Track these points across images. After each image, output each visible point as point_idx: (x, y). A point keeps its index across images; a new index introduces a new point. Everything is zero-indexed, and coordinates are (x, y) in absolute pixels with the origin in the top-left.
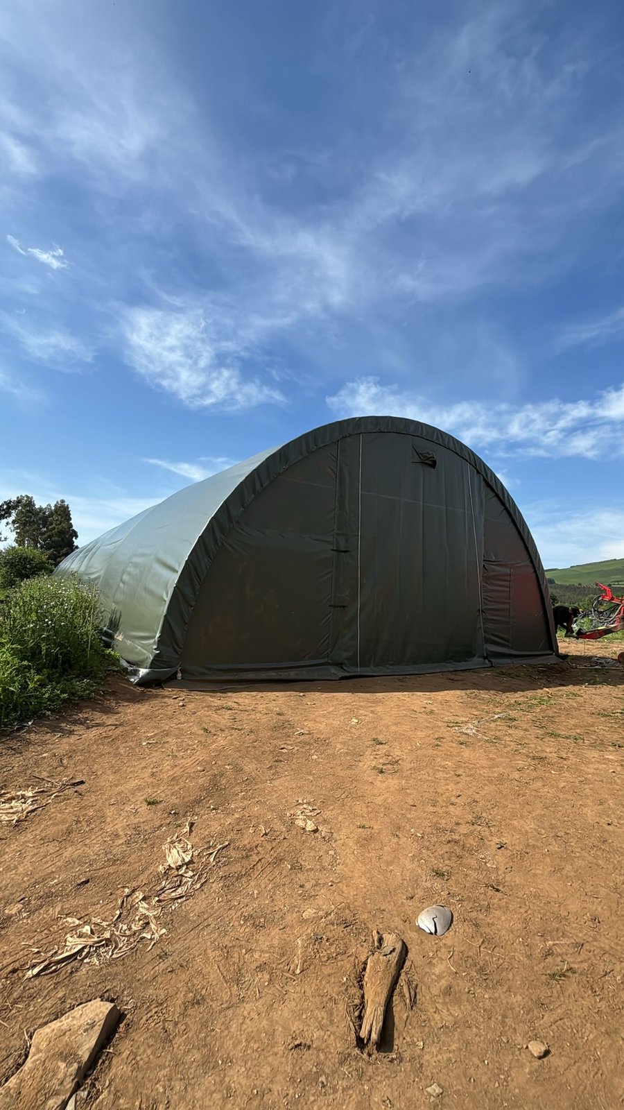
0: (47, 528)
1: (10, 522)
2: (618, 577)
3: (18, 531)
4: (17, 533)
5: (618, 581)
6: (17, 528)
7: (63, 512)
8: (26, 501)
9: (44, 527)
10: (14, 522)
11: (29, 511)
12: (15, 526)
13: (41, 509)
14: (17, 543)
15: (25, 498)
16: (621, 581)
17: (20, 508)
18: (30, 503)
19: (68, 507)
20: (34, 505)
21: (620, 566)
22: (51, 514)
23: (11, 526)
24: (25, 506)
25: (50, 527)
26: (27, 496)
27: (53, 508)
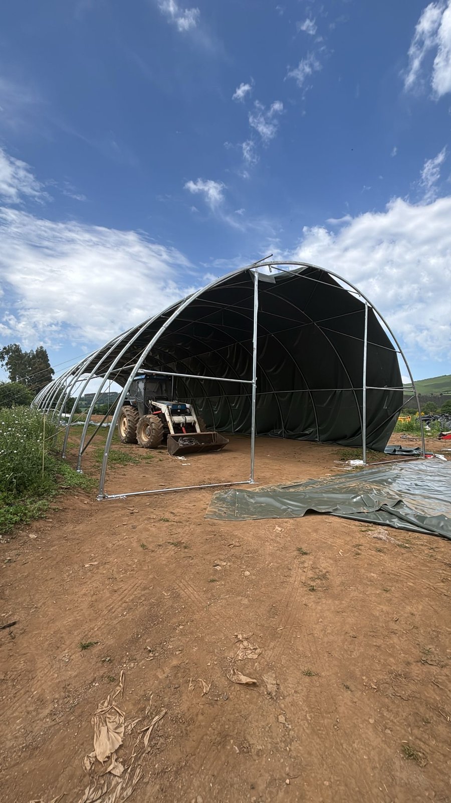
0: (32, 368)
1: (4, 364)
2: (447, 388)
3: (11, 370)
4: (10, 372)
5: (447, 391)
6: (10, 368)
7: (42, 355)
8: (15, 348)
9: (29, 367)
10: (7, 364)
11: (17, 356)
12: (8, 367)
13: (26, 354)
14: (10, 379)
15: (14, 346)
16: (449, 391)
17: (11, 354)
18: (17, 350)
19: (45, 352)
20: (21, 351)
21: (448, 380)
22: (34, 357)
23: (5, 367)
24: (13, 352)
25: (34, 367)
26: (15, 345)
27: (35, 353)
